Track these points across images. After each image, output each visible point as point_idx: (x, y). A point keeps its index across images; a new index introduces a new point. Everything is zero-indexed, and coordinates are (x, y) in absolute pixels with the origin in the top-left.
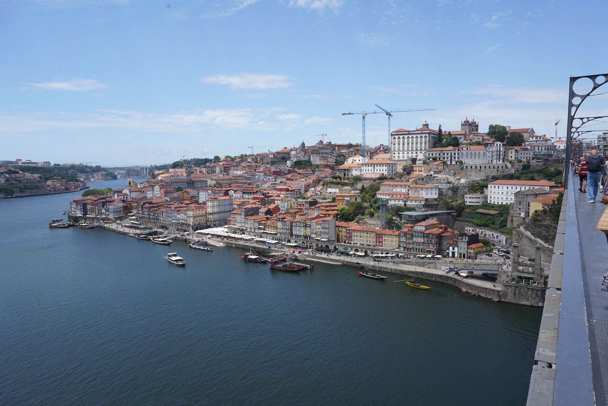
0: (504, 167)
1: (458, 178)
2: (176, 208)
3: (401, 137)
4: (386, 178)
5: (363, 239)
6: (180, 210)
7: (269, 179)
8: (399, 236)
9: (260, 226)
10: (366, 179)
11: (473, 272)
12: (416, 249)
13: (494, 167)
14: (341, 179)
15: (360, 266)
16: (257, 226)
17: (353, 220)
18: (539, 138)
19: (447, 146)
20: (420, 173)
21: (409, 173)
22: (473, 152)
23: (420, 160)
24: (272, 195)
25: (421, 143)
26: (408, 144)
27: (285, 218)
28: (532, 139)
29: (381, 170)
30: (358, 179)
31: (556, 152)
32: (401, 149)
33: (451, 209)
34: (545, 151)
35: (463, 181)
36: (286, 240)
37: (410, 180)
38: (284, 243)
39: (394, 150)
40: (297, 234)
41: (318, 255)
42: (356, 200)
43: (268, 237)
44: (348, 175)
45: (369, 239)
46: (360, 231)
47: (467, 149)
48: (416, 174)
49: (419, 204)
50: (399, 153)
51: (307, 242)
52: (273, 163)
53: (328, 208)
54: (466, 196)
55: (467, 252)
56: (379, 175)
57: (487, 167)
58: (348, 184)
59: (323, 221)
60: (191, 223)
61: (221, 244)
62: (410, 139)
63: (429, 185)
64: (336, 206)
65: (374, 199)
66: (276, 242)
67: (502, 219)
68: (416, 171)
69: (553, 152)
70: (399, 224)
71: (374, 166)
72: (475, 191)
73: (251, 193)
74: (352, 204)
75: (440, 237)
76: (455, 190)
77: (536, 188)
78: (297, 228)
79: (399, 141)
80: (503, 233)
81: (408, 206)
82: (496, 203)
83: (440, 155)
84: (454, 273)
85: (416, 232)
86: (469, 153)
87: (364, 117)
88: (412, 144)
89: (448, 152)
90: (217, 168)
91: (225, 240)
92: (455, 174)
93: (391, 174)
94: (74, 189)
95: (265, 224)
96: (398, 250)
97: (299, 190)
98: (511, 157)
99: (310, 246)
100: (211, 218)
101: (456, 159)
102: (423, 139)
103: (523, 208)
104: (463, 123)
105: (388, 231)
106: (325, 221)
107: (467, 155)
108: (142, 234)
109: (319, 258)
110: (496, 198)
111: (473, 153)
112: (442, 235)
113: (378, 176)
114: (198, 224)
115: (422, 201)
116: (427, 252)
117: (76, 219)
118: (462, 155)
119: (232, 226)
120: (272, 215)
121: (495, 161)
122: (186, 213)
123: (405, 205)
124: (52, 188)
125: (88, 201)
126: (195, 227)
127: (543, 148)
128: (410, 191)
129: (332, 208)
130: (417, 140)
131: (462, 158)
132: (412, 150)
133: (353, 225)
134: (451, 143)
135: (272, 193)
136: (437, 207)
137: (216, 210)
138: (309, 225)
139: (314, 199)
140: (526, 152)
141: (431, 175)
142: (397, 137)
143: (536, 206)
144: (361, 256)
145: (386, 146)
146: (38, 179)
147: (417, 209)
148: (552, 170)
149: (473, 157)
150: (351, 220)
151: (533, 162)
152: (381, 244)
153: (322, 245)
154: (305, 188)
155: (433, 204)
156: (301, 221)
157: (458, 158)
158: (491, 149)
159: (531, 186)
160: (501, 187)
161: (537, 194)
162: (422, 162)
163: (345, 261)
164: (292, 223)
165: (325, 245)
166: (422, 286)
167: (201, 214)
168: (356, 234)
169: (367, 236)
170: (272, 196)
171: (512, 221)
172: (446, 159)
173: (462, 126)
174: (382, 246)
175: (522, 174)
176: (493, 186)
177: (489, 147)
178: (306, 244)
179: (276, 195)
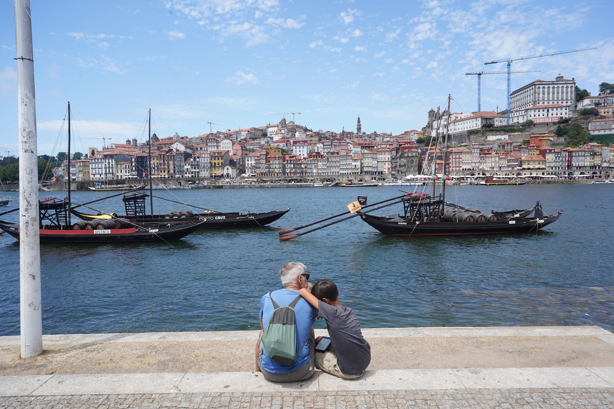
3: (546, 86)
9: (510, 164)
10: (536, 125)
20: (607, 114)
21: (596, 115)
25: (567, 93)
26: (553, 93)
29: (559, 114)
32: (546, 99)
36: (567, 173)
39: (538, 100)
40: (580, 165)
48: (603, 115)
50: (543, 103)
51: (599, 172)
56: (557, 118)
62: (556, 89)
64: (540, 146)
71: (548, 111)
78: (580, 158)
79: (543, 91)
87: (509, 65)
88: (558, 93)
89: (610, 98)
102: (569, 89)
113: (556, 120)
130: (562, 90)
132: (558, 99)
138: (600, 153)
142: (542, 86)
156: (586, 150)
164: (572, 153)
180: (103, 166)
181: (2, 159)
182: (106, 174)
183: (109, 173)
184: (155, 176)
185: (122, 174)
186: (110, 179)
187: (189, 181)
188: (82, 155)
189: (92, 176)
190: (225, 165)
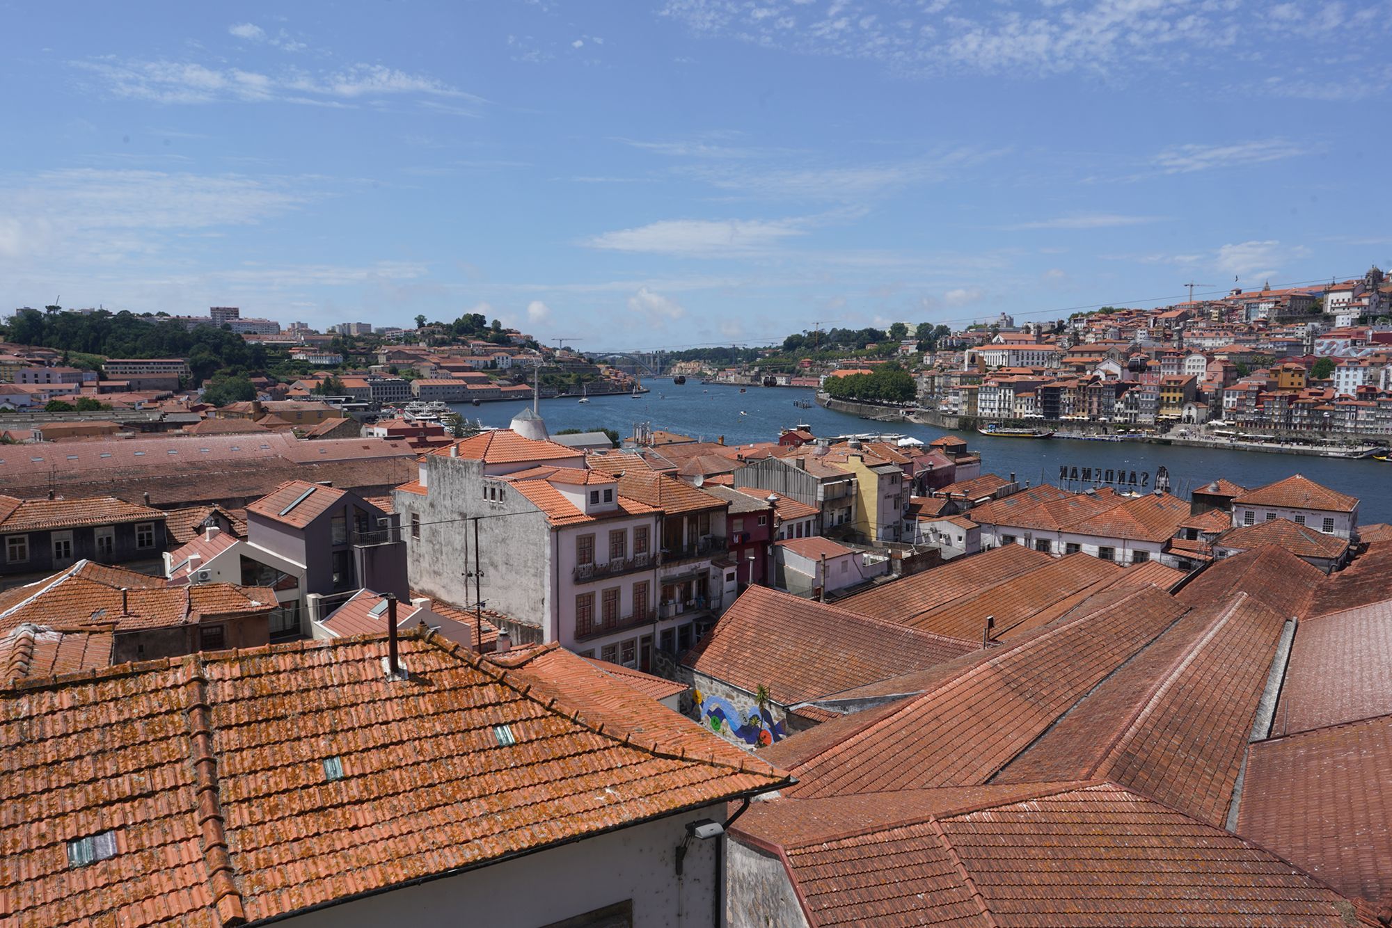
125: (1060, 384)
180: (997, 397)
182: (1000, 409)
183: (1004, 409)
184: (1069, 418)
185: (1022, 411)
186: (1004, 416)
187: (1120, 428)
189: (979, 410)
190: (1186, 402)
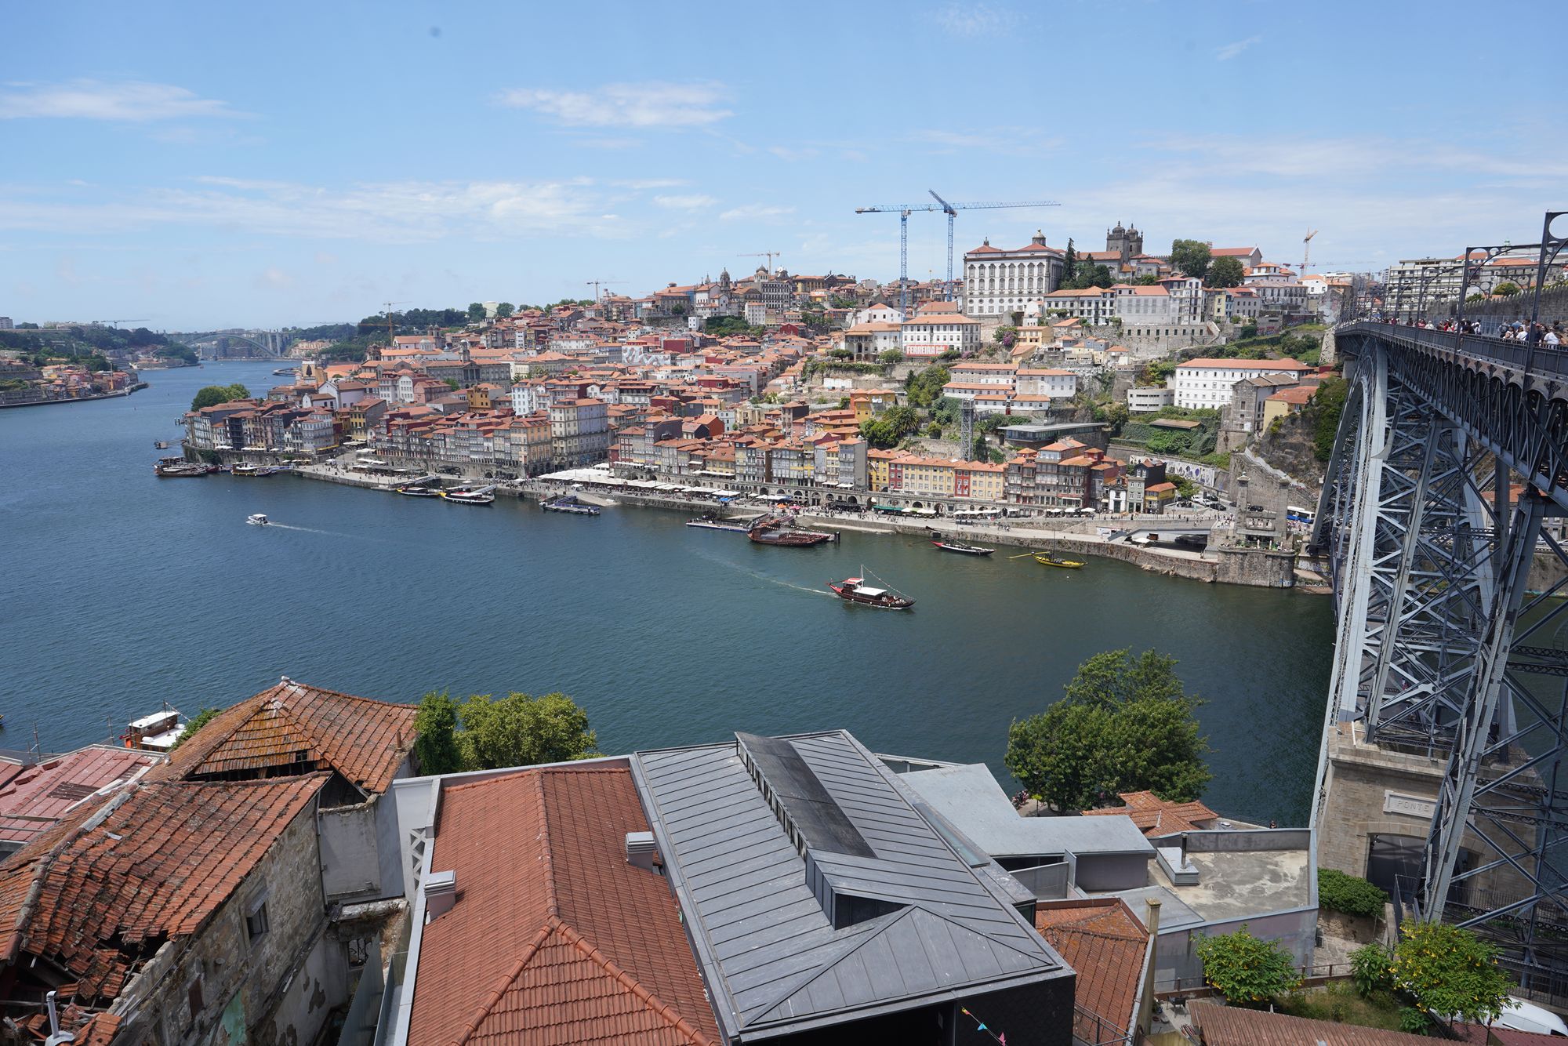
0: (1205, 332)
1: (1113, 354)
2: (479, 425)
3: (987, 264)
4: (959, 356)
5: (926, 482)
6: (491, 431)
7: (657, 360)
8: (1005, 473)
9: (692, 462)
10: (912, 358)
11: (1157, 536)
12: (1043, 498)
13: (1184, 331)
14: (852, 358)
15: (931, 535)
16: (686, 461)
17: (896, 445)
18: (1272, 269)
19: (1086, 287)
20: (1034, 343)
21: (1009, 346)
22: (1142, 299)
23: (1031, 316)
24: (694, 395)
25: (1031, 279)
26: (1002, 280)
27: (752, 442)
28: (1259, 272)
29: (948, 338)
30: (894, 359)
31: (1305, 299)
32: (986, 293)
33: (1102, 419)
34: (1285, 298)
35: (1123, 361)
36: (759, 488)
37: (1014, 359)
38: (753, 495)
39: (971, 294)
40: (784, 476)
41: (837, 516)
42: (896, 403)
43: (715, 484)
44: (866, 350)
45: (938, 483)
46: (920, 467)
47: (1130, 292)
48: (1022, 347)
49: (1038, 408)
50: (981, 301)
51: (807, 492)
52: (654, 321)
53: (837, 422)
54: (1130, 392)
55: (1145, 500)
56: (943, 348)
57: (1171, 333)
58: (871, 369)
59: (841, 446)
60: (522, 459)
61: (610, 502)
62: (1007, 270)
63: (1056, 371)
64: (852, 416)
65: (939, 400)
66: (736, 493)
67: (1206, 437)
68: (1025, 340)
69: (1300, 299)
70: (999, 450)
71: (932, 329)
72: (1148, 383)
73: (638, 391)
74: (892, 413)
75: (1089, 473)
76: (1107, 380)
77: (1272, 374)
78: (783, 462)
79: (982, 275)
80: (1209, 464)
81: (1013, 414)
82: (1191, 407)
83: (1072, 305)
84: (1125, 538)
85: (1042, 464)
86: (1134, 303)
88: (1011, 280)
89: (1090, 299)
90: (517, 334)
91: (615, 493)
92: (1107, 347)
93: (969, 346)
94: (115, 389)
95: (705, 456)
96: (1005, 501)
97: (748, 383)
98: (1219, 310)
99: (814, 500)
100: (562, 448)
101: (1108, 316)
102: (1036, 270)
103: (1249, 414)
104: (1111, 233)
105: (977, 465)
106: (847, 446)
107: (1130, 306)
108: (413, 485)
109: (841, 522)
110: (1192, 396)
111: (1142, 303)
112: (1094, 468)
113: (941, 351)
114: (537, 461)
115: (1043, 404)
116: (1064, 503)
117: (215, 457)
118: (1119, 306)
119: (623, 463)
120: (711, 439)
121: (1186, 318)
122: (507, 436)
123: (1008, 412)
124: (61, 386)
125: (243, 414)
126: (531, 467)
127: (1282, 292)
128: (1018, 382)
129: (845, 421)
130: (1021, 272)
131: (1119, 311)
132: (1011, 293)
133: (898, 455)
134: (1095, 280)
135: (692, 391)
136: (1073, 416)
137: (573, 429)
138: (811, 456)
139: (801, 403)
140: (1247, 300)
141: (1059, 349)
142: (977, 265)
143: (1276, 409)
144: (928, 516)
145: (914, 281)
146: (18, 362)
147: (1034, 420)
148: (1300, 338)
149: (1142, 311)
150: (891, 446)
151: (1263, 322)
152: (966, 492)
153: (840, 497)
154: (758, 380)
155: (1067, 410)
156: (793, 447)
157: (1111, 312)
158: (1178, 294)
159: (1262, 370)
160: (1201, 373)
161: (1275, 387)
162: (1036, 320)
163: (900, 526)
164: (771, 451)
165: (849, 496)
166: (1066, 563)
167: (543, 439)
168: (910, 472)
169: (935, 477)
170: (695, 398)
171: (1226, 439)
172: (1085, 315)
173: (1108, 240)
174: (968, 495)
175: (1240, 346)
176: (1186, 372)
177: (1175, 289)
178: (804, 496)
179: (703, 394)
181: (384, 317)
184: (250, 449)
187: (287, 458)
188: (513, 308)
190: (368, 426)
